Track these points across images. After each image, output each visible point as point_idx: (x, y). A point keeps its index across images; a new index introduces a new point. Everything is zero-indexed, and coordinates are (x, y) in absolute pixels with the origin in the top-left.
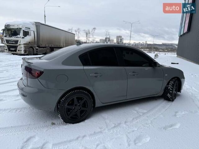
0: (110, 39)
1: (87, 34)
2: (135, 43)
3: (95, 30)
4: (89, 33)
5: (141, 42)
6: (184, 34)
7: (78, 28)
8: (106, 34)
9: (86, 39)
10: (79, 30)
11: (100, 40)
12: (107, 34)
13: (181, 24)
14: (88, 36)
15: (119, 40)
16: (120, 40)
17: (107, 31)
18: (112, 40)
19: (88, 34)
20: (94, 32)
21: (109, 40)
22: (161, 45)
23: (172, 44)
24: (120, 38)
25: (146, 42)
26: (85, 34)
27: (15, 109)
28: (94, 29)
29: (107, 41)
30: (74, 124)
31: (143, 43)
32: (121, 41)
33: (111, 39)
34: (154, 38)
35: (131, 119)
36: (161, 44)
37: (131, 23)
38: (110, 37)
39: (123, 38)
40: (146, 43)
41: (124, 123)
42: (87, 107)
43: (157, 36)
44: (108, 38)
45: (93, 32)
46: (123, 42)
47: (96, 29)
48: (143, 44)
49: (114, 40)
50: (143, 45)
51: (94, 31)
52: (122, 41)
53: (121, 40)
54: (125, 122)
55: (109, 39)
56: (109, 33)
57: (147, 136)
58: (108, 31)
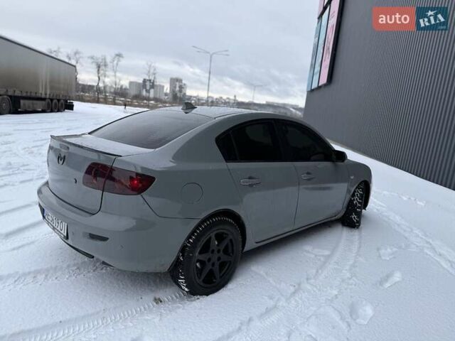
0: (155, 83)
1: (99, 67)
2: (212, 98)
3: (121, 59)
4: (106, 65)
5: (225, 97)
6: (319, 88)
7: (75, 51)
8: (149, 72)
9: (97, 78)
10: (77, 56)
11: (131, 83)
12: (152, 71)
13: (313, 66)
14: (101, 72)
15: (175, 87)
16: (177, 89)
17: (150, 63)
18: (160, 86)
19: (102, 68)
20: (117, 64)
21: (153, 86)
22: (263, 105)
23: (284, 104)
24: (177, 83)
25: (235, 96)
26: (94, 66)
27: (29, 273)
28: (119, 55)
29: (148, 88)
30: (210, 296)
31: (228, 98)
32: (180, 91)
33: (158, 84)
34: (254, 90)
35: (314, 271)
36: (264, 103)
37: (208, 53)
38: (155, 78)
39: (185, 84)
40: (235, 100)
41: (305, 281)
42: (231, 254)
43: (261, 86)
44: (150, 80)
45: (115, 62)
46: (185, 94)
47: (123, 57)
48: (227, 100)
49: (163, 87)
50: (229, 102)
51: (119, 61)
52: (183, 90)
53: (181, 87)
54: (307, 279)
55: (153, 83)
56: (155, 70)
57: (364, 303)
58: (153, 65)
